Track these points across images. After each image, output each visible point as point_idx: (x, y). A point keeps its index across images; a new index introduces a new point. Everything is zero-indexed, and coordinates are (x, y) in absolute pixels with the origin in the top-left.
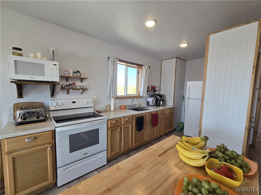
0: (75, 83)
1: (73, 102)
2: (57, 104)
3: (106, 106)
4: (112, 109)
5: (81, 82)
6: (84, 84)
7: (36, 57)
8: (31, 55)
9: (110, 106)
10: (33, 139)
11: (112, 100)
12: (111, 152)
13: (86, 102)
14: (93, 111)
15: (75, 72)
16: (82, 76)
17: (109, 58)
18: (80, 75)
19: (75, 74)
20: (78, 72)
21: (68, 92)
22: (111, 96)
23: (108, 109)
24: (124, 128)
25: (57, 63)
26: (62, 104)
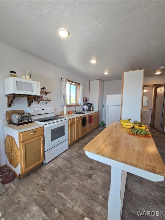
0: (42, 96)
1: (43, 110)
2: (34, 111)
3: (60, 112)
4: (65, 113)
5: (46, 95)
6: (48, 96)
7: (26, 78)
8: (23, 77)
9: (63, 112)
10: (34, 133)
11: (65, 107)
12: (71, 140)
13: (50, 109)
14: (54, 115)
15: (42, 88)
16: (47, 91)
17: (62, 79)
18: (46, 90)
19: (43, 89)
20: (44, 88)
21: (38, 103)
22: (64, 105)
23: (62, 114)
24: (77, 125)
25: (39, 83)
26: (37, 111)
